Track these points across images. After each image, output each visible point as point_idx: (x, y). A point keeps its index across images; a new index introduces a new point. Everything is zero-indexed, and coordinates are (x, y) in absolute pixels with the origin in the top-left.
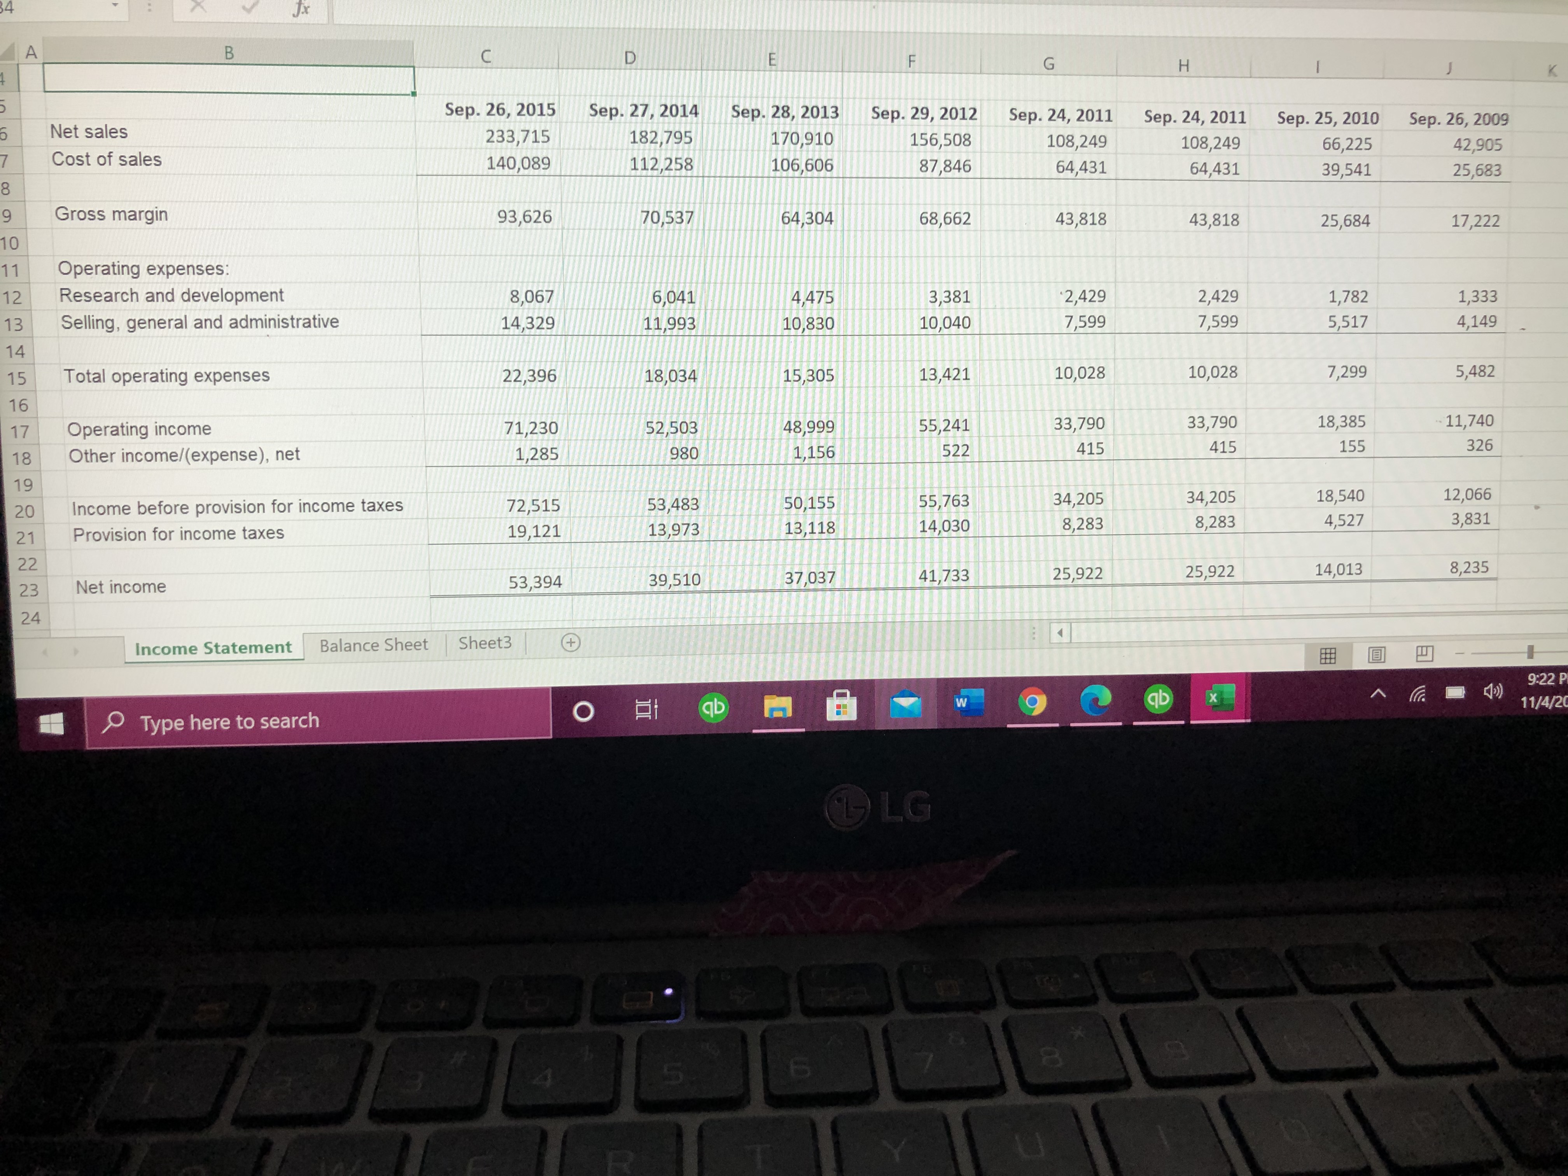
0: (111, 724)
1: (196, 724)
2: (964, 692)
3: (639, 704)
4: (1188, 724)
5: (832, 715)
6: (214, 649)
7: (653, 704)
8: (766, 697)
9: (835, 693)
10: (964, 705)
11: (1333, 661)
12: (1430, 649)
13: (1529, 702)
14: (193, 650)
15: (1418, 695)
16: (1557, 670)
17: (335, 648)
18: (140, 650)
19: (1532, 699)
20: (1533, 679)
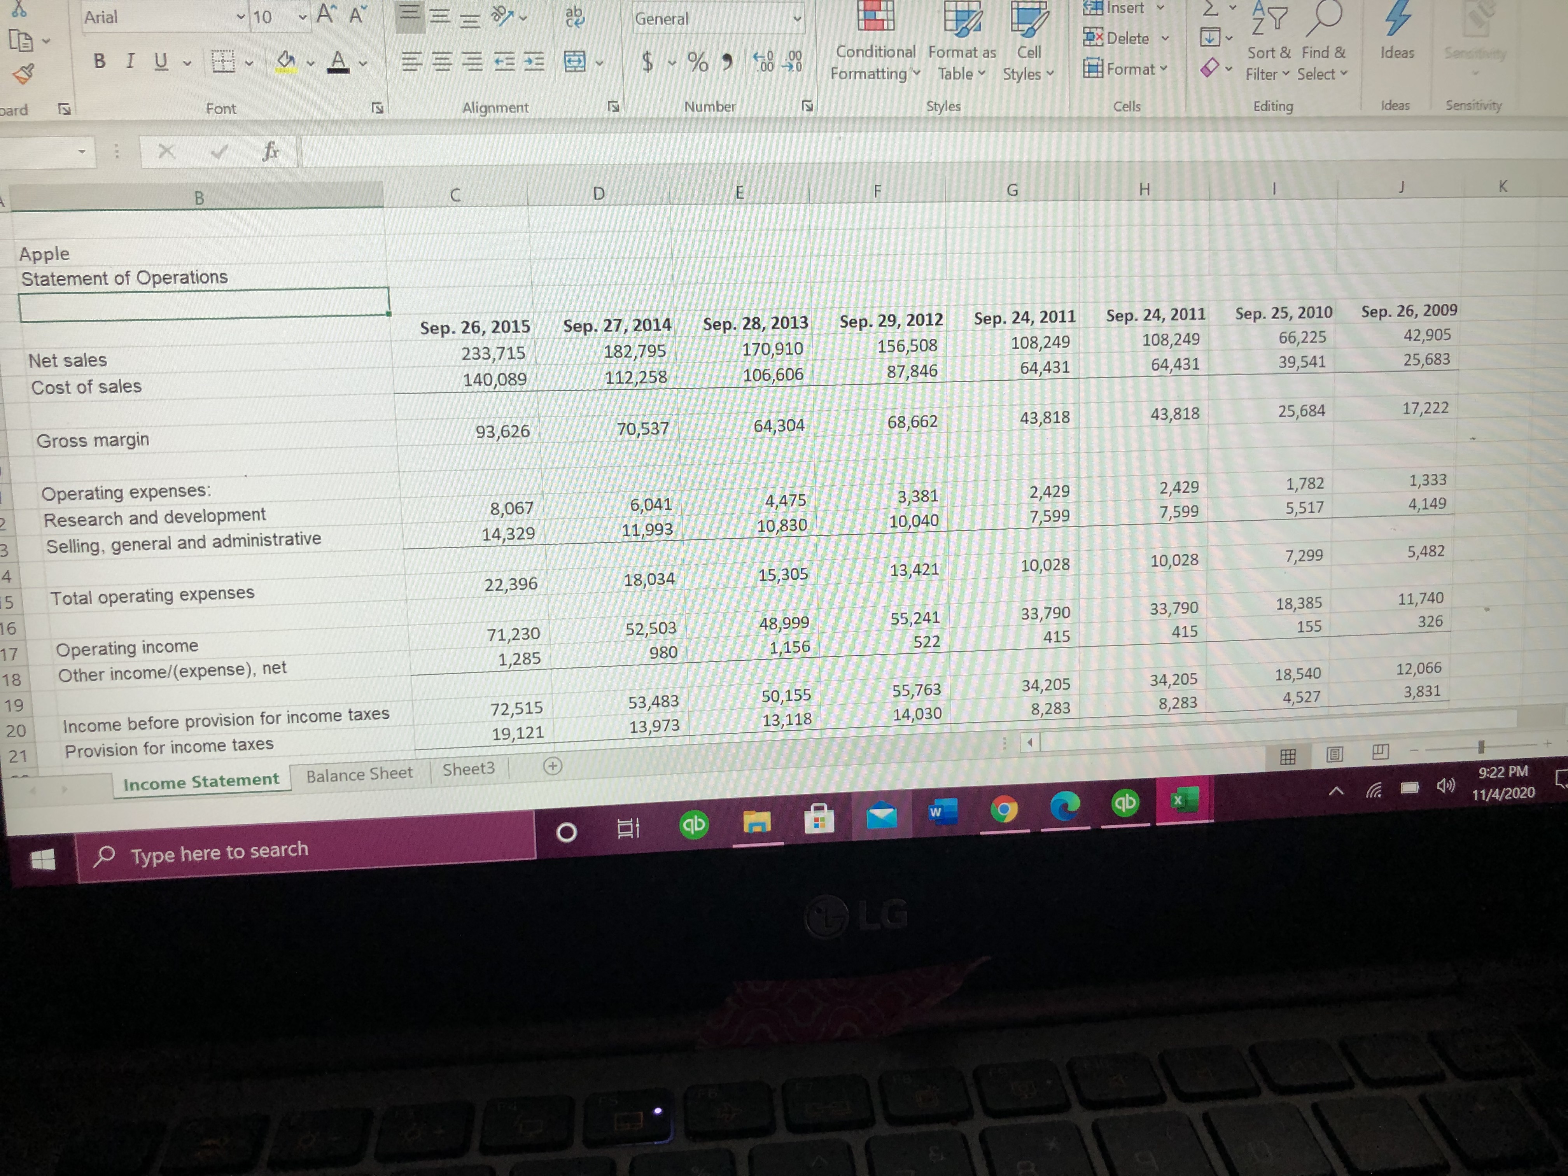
0: (102, 858)
1: (186, 855)
2: (937, 802)
3: (621, 823)
4: (1154, 826)
5: (810, 828)
6: (202, 782)
7: (634, 823)
8: (745, 812)
9: (812, 807)
10: (938, 815)
11: (1293, 761)
12: (1386, 747)
13: (1480, 795)
14: (181, 784)
15: (1374, 791)
16: (1507, 763)
17: (321, 779)
18: (130, 786)
19: (1483, 792)
20: (1484, 773)
